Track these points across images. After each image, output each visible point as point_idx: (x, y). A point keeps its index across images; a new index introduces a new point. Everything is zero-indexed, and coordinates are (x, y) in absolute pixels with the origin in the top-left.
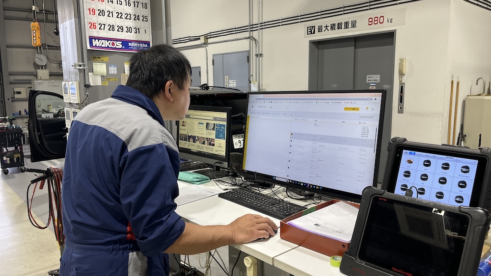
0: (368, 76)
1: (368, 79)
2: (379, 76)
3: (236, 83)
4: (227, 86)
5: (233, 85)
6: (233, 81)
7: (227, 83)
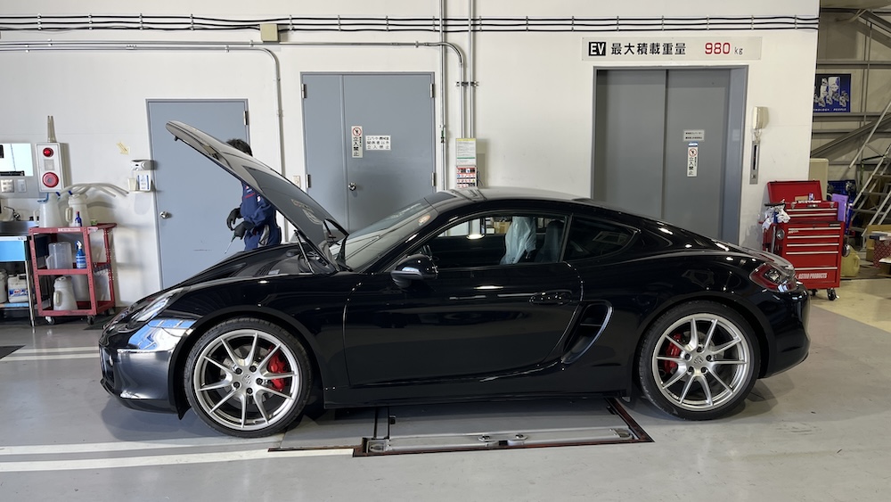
0: (687, 132)
1: (685, 136)
2: (703, 132)
3: (389, 141)
4: (360, 149)
5: (381, 147)
6: (379, 137)
7: (358, 143)
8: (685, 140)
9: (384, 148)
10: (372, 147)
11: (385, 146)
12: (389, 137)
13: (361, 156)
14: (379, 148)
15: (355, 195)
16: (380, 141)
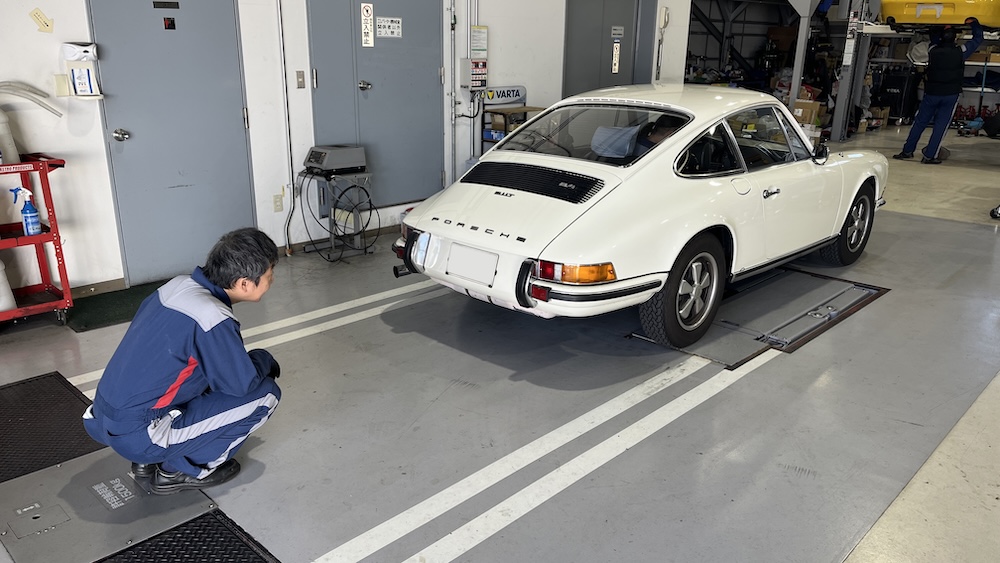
0: (614, 28)
1: (613, 32)
2: (623, 28)
3: (400, 25)
4: (371, 34)
5: (392, 32)
6: (390, 19)
7: (368, 26)
8: (613, 36)
9: (395, 35)
10: (384, 33)
11: (396, 31)
12: (400, 20)
13: (371, 44)
14: (390, 35)
15: (366, 97)
16: (392, 25)
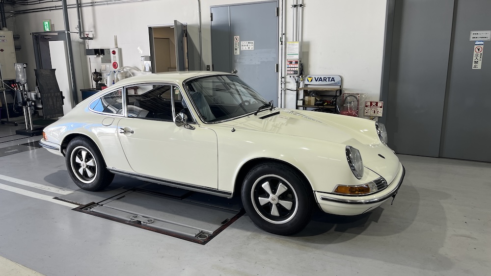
0: (473, 32)
1: (472, 36)
3: (253, 44)
4: (238, 49)
6: (248, 42)
7: (237, 46)
8: (471, 39)
11: (251, 47)
13: (238, 54)
14: (247, 49)
